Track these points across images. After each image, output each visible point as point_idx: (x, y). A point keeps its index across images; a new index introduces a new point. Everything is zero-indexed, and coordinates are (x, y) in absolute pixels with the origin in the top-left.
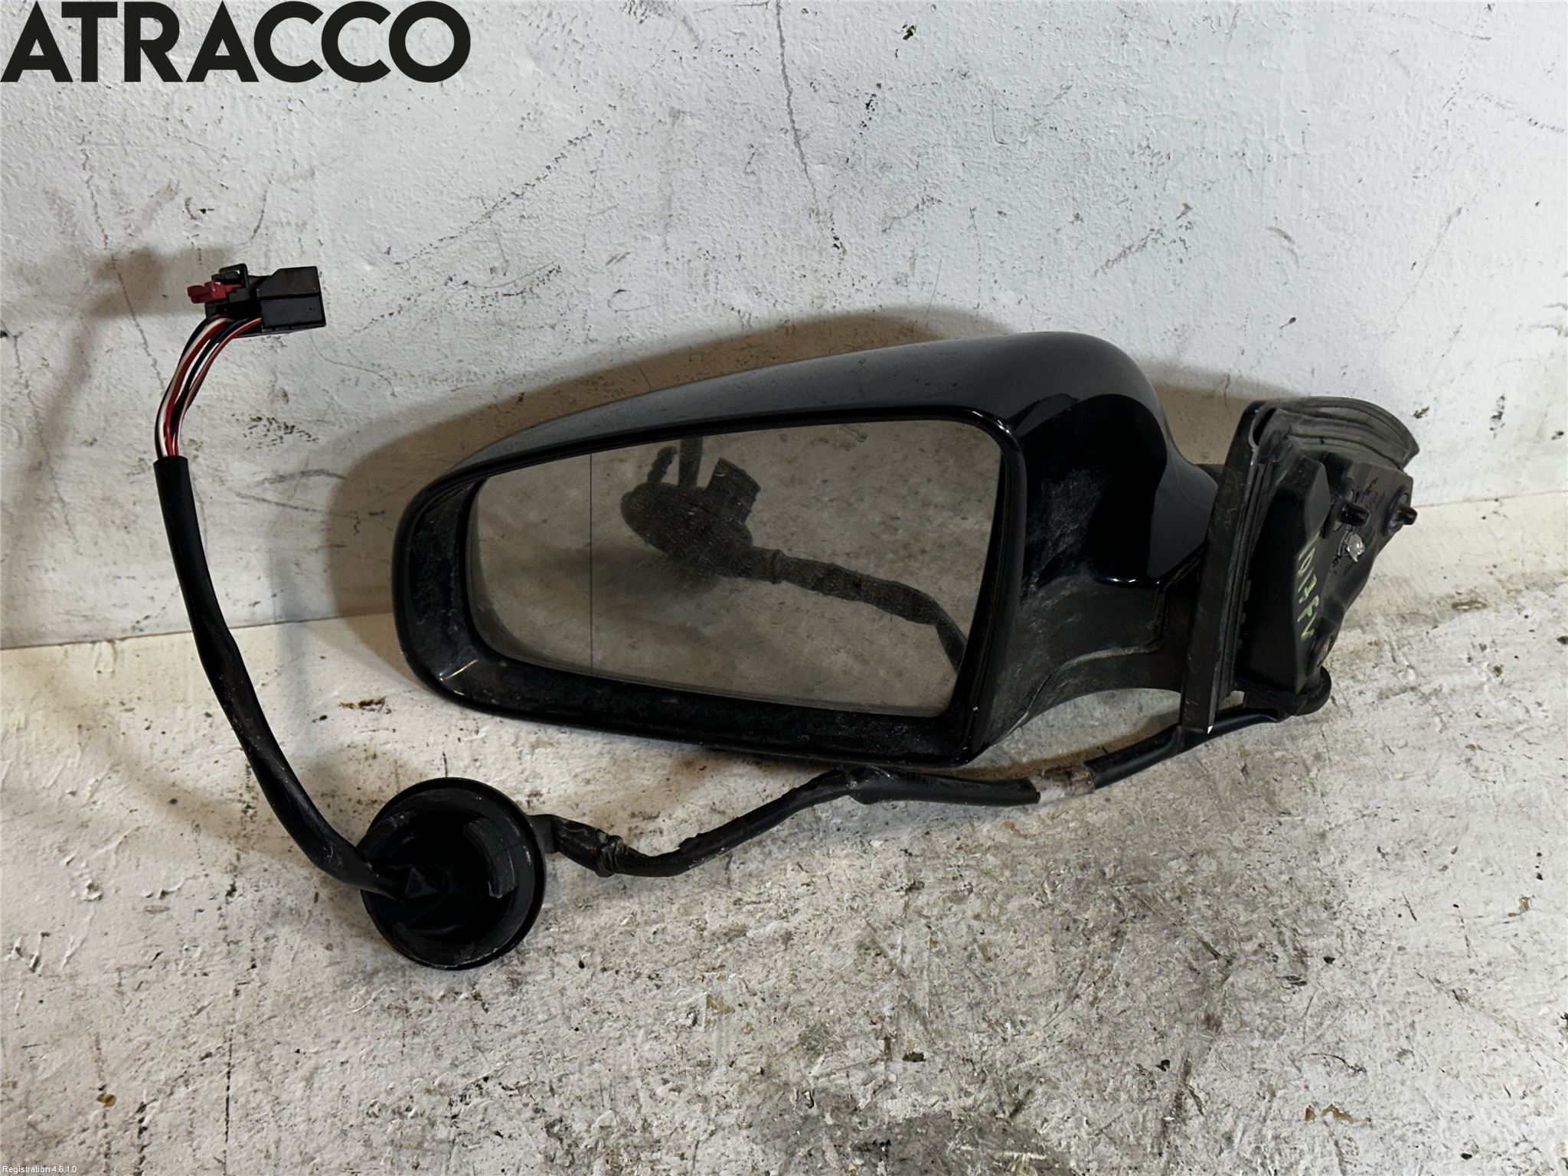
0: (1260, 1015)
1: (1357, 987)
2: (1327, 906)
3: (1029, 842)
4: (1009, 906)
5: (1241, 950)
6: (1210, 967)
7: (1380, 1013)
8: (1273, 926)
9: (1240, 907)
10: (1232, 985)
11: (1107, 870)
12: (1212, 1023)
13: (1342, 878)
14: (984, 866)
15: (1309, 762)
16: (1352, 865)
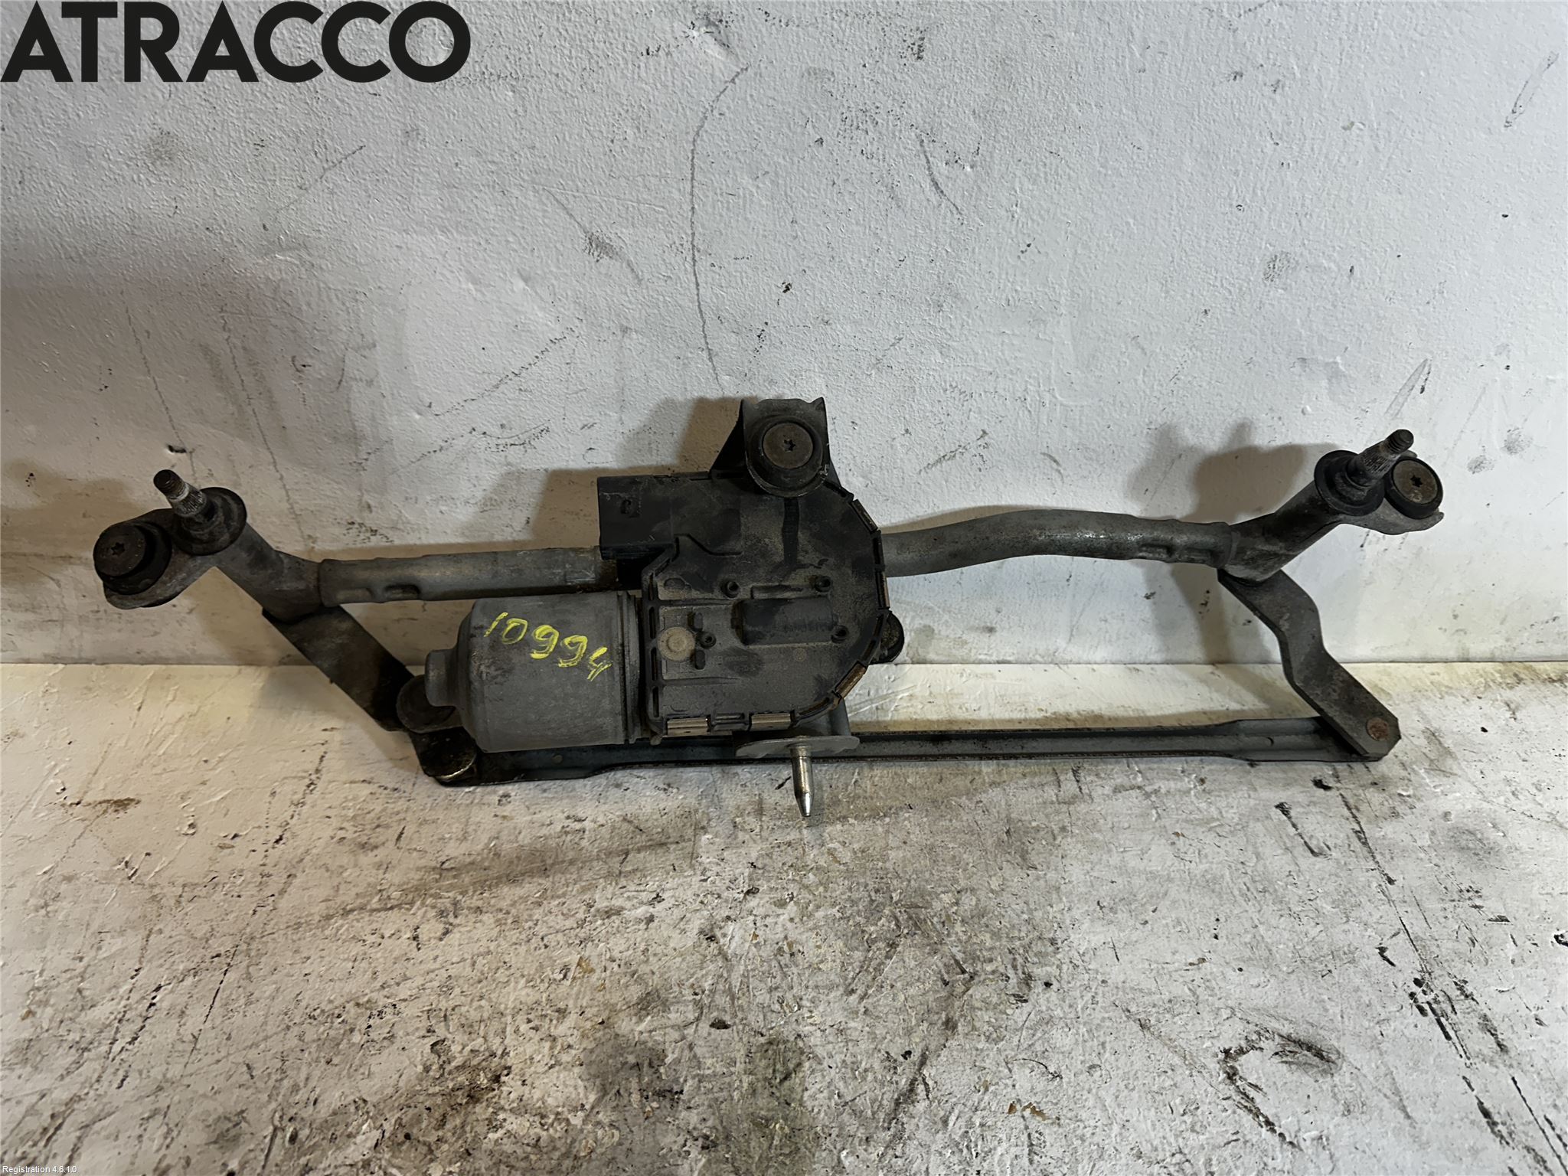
0: (988, 1022)
1: (1066, 1009)
2: (1053, 942)
3: (842, 867)
4: (816, 914)
5: (984, 970)
6: (957, 981)
7: (1080, 1031)
8: (1010, 952)
9: (988, 935)
10: (971, 996)
11: (894, 895)
12: (950, 1025)
13: (1068, 922)
14: (805, 881)
15: (1056, 832)
16: (1076, 913)
